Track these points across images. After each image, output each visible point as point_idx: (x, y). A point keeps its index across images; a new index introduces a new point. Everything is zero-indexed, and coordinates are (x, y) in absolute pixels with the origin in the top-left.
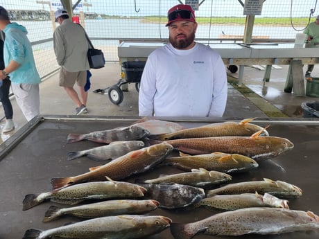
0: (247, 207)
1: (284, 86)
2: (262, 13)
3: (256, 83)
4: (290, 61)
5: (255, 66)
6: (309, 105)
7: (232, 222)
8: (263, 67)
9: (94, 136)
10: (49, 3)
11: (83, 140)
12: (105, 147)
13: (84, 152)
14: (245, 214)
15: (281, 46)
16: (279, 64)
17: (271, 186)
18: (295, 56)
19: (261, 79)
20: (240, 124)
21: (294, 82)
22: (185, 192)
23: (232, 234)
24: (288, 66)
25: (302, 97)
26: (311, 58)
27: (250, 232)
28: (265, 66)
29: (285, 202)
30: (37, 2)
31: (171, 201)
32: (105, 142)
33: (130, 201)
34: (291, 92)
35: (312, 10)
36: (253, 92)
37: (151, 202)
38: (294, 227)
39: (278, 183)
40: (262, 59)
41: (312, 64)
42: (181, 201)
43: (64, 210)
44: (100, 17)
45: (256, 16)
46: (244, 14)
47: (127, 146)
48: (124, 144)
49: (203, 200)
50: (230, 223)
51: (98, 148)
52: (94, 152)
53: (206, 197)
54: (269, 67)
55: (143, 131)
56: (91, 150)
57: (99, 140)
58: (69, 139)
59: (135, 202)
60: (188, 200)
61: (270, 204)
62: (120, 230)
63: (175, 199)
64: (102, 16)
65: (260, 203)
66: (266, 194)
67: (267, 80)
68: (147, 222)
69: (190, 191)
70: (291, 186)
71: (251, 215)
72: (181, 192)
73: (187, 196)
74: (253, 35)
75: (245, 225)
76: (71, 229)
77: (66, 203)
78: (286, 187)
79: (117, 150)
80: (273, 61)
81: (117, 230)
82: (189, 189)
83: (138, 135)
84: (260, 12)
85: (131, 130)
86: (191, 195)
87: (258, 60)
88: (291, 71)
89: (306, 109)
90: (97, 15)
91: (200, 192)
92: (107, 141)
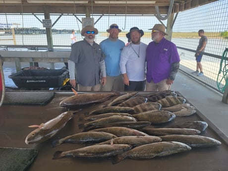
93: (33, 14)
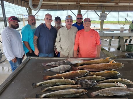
0: (112, 87)
1: (117, 47)
2: (107, 19)
3: (106, 46)
4: (119, 38)
5: (105, 39)
6: (128, 54)
7: (108, 92)
8: (108, 40)
9: (52, 64)
10: (22, 15)
11: (47, 65)
12: (57, 67)
13: (49, 69)
14: (112, 89)
15: (115, 32)
16: (114, 39)
17: (121, 80)
18: (121, 35)
19: (107, 45)
20: (106, 59)
21: (121, 45)
22: (90, 82)
23: (108, 96)
24: (118, 40)
25: (124, 52)
26: (127, 37)
27: (115, 95)
28: (109, 39)
29: (126, 85)
30: (18, 15)
31: (85, 85)
32: (56, 66)
33: (71, 85)
34: (120, 49)
35: (126, 19)
36: (105, 50)
37: (79, 85)
38: (130, 93)
39: (124, 79)
40: (108, 37)
41: (127, 39)
42: (89, 85)
43: (48, 88)
44: (41, 20)
45: (104, 21)
46: (100, 20)
47: (65, 67)
48: (64, 66)
49: (96, 85)
50: (107, 92)
51: (54, 68)
52: (53, 69)
53: (97, 84)
54: (110, 40)
55: (70, 62)
56: (52, 69)
57: (54, 65)
58: (42, 65)
59: (73, 85)
60: (91, 85)
61: (120, 86)
62: (70, 93)
63: (86, 84)
64: (42, 20)
65: (117, 85)
66: (118, 83)
67: (110, 45)
68: (79, 91)
69: (92, 82)
70: (129, 81)
71: (114, 89)
72: (88, 82)
73: (91, 83)
74: (103, 28)
75: (112, 92)
76: (53, 93)
77: (48, 86)
78: (127, 81)
79: (62, 69)
80: (112, 37)
81: (69, 94)
82: (91, 81)
83: (68, 63)
84: (106, 19)
85: (65, 62)
86: (92, 83)
87: (106, 37)
88: (119, 42)
89: (127, 55)
90: (40, 20)
91: (95, 82)
92: (57, 66)
93: (71, 11)
